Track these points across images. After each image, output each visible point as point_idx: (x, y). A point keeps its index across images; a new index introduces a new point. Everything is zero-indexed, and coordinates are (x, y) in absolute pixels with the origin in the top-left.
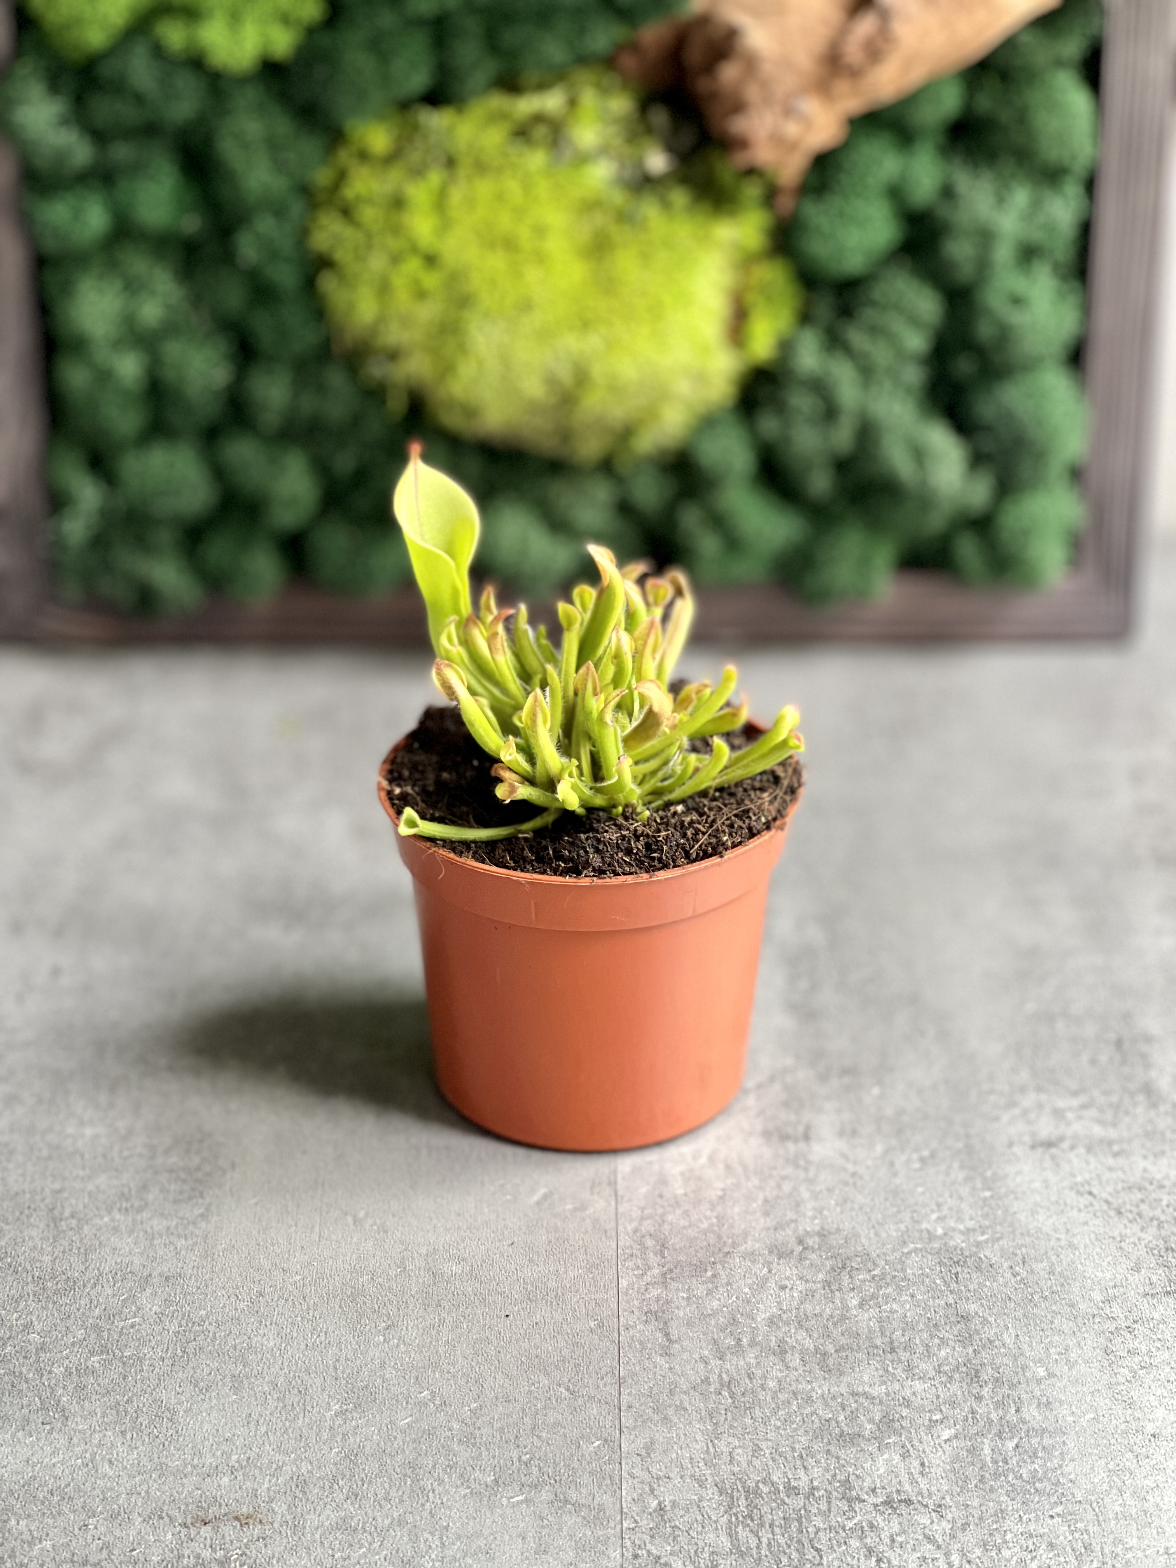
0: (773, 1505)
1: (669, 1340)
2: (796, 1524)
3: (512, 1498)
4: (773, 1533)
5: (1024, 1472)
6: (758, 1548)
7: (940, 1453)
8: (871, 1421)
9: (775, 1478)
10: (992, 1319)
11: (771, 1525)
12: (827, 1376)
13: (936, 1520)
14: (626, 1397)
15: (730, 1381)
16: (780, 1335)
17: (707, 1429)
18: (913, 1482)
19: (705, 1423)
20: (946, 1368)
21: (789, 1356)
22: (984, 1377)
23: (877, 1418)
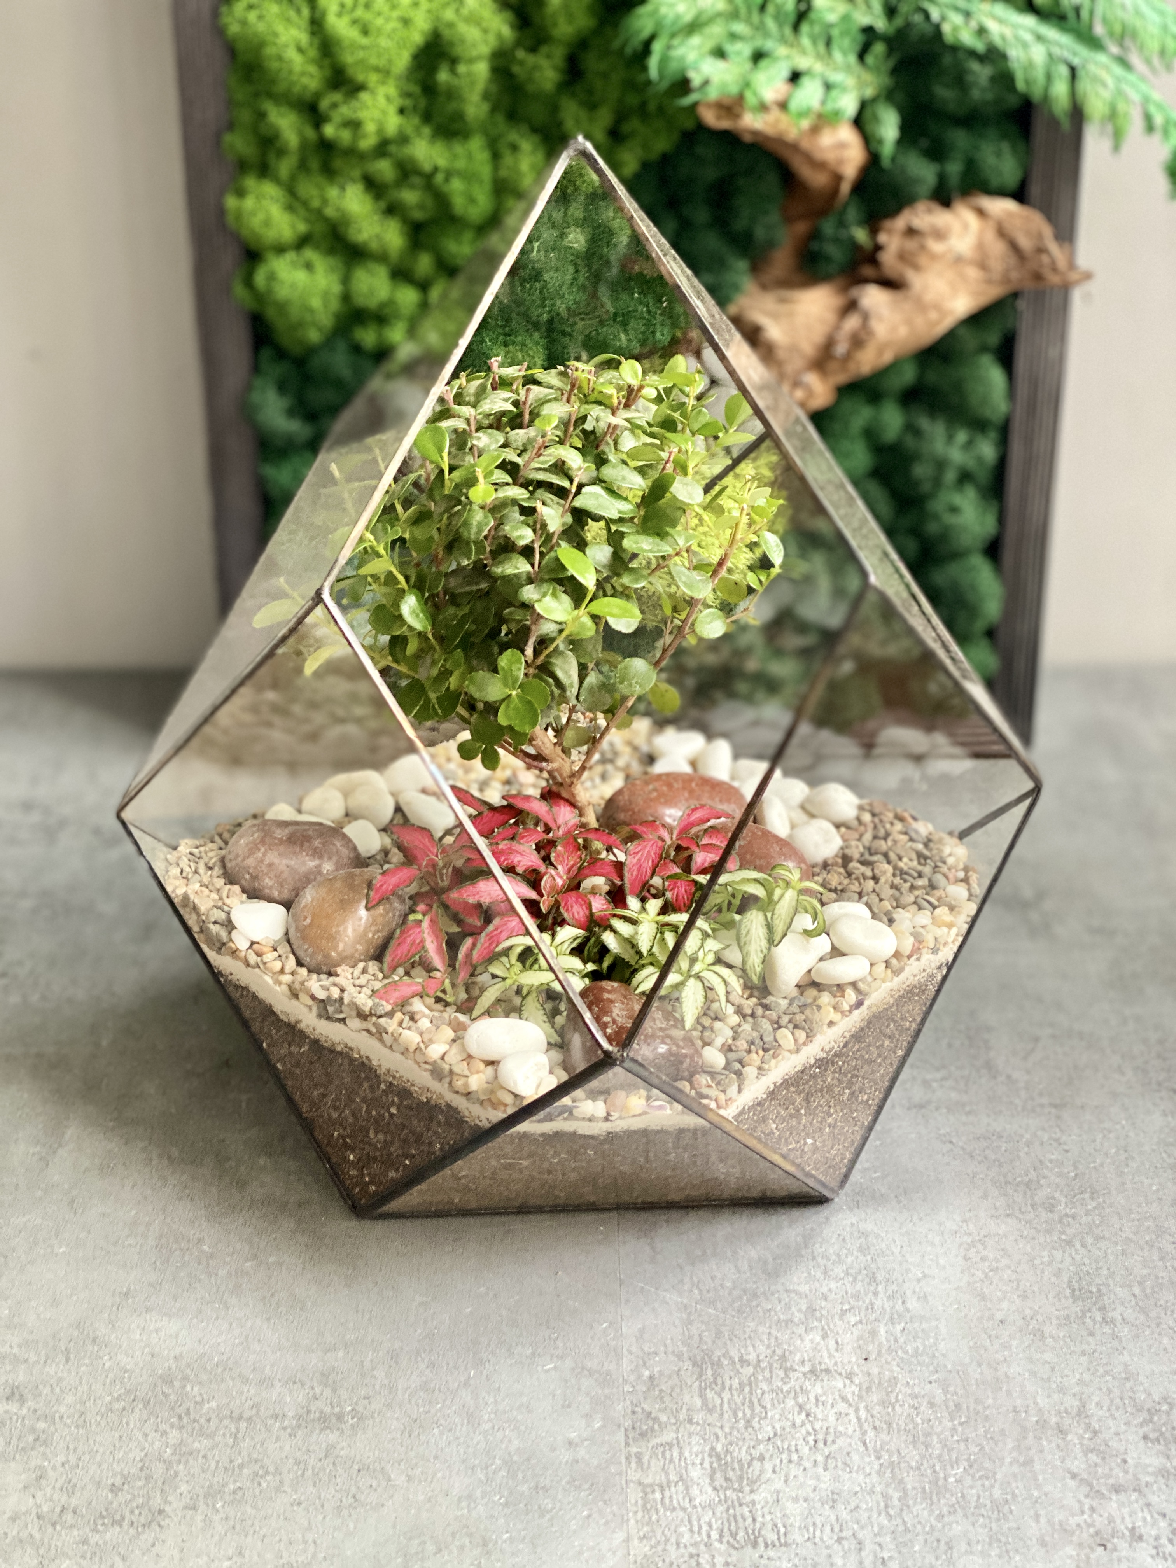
0: (731, 1373)
2: (748, 1387)
4: (731, 1394)
6: (722, 1404)
7: (849, 1334)
8: (800, 1311)
11: (730, 1389)
13: (848, 1385)
17: (683, 1317)
20: (851, 1271)
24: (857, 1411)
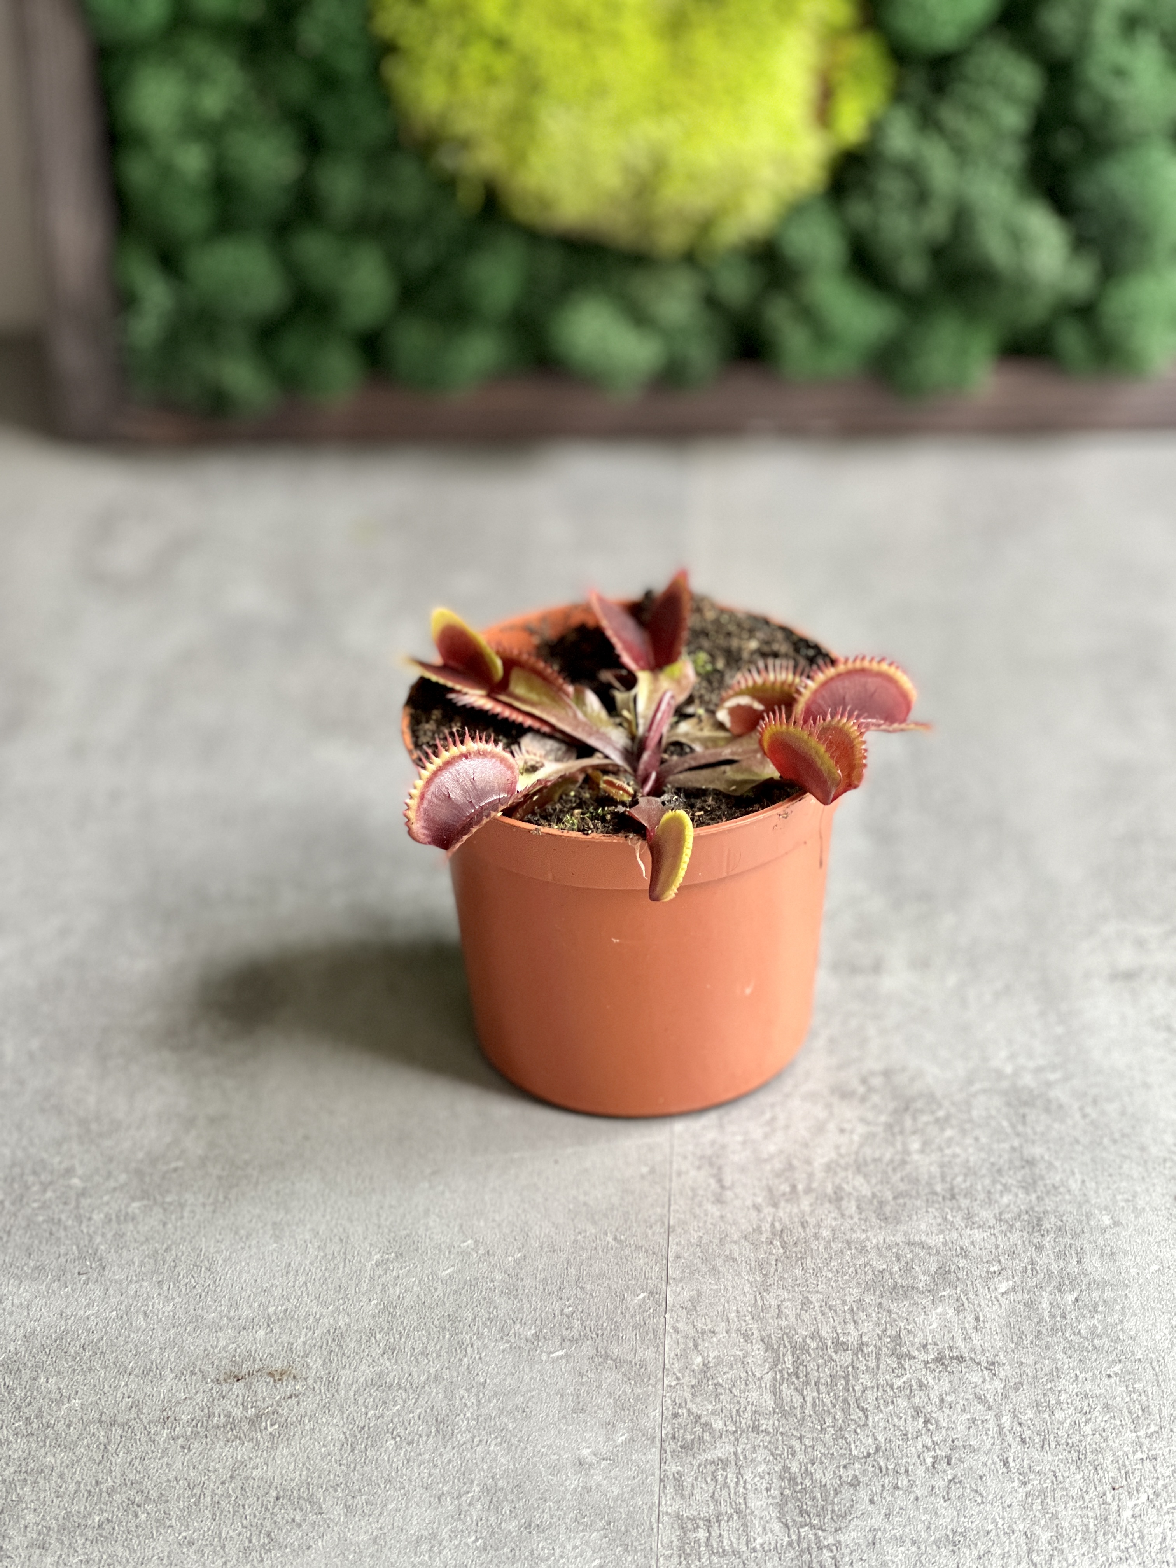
0: (820, 1361)
1: (723, 1187)
2: (843, 1381)
3: (552, 1353)
4: (818, 1391)
5: (1082, 1327)
6: (802, 1407)
7: (997, 1306)
8: (926, 1272)
9: (823, 1333)
10: (1057, 1164)
11: (817, 1383)
12: (883, 1225)
13: (988, 1379)
14: (675, 1247)
15: (782, 1231)
16: (837, 1181)
17: (756, 1281)
18: (967, 1338)
19: (754, 1274)
20: (1006, 1216)
21: (844, 1203)
22: (1046, 1225)
23: (933, 1269)
24: (998, 1416)
